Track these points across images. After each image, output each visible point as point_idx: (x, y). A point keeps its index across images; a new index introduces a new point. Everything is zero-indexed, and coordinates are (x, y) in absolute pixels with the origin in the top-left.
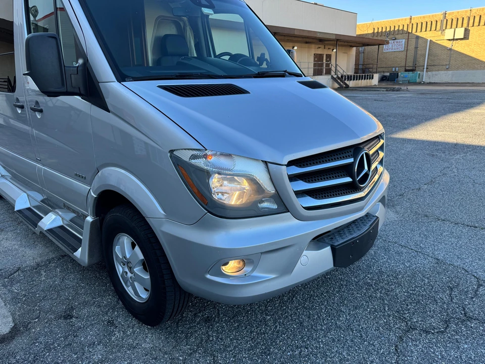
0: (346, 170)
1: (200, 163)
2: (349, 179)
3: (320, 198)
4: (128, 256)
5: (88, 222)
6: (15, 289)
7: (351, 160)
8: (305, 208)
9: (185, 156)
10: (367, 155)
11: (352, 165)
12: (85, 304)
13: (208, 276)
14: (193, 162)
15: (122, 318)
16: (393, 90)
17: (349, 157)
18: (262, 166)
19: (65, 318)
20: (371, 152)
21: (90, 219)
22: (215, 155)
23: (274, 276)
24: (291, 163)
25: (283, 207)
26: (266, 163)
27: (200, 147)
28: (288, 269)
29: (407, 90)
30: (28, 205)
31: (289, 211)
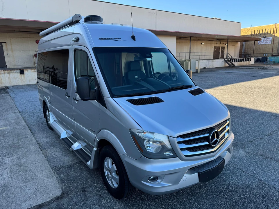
0: (206, 139)
1: (141, 135)
2: (207, 143)
3: (192, 151)
4: (110, 168)
5: (94, 150)
6: (62, 176)
7: (208, 135)
8: (185, 156)
9: (135, 131)
10: (217, 132)
11: (208, 137)
12: (90, 186)
13: (143, 182)
14: (138, 134)
15: (106, 195)
16: (263, 68)
17: (207, 133)
18: (166, 137)
19: (83, 192)
20: (219, 130)
21: (95, 149)
22: (147, 132)
23: (170, 185)
24: (178, 137)
25: (175, 155)
26: (168, 136)
27: (141, 129)
28: (177, 182)
29: (272, 69)
30: (66, 136)
31: (178, 157)
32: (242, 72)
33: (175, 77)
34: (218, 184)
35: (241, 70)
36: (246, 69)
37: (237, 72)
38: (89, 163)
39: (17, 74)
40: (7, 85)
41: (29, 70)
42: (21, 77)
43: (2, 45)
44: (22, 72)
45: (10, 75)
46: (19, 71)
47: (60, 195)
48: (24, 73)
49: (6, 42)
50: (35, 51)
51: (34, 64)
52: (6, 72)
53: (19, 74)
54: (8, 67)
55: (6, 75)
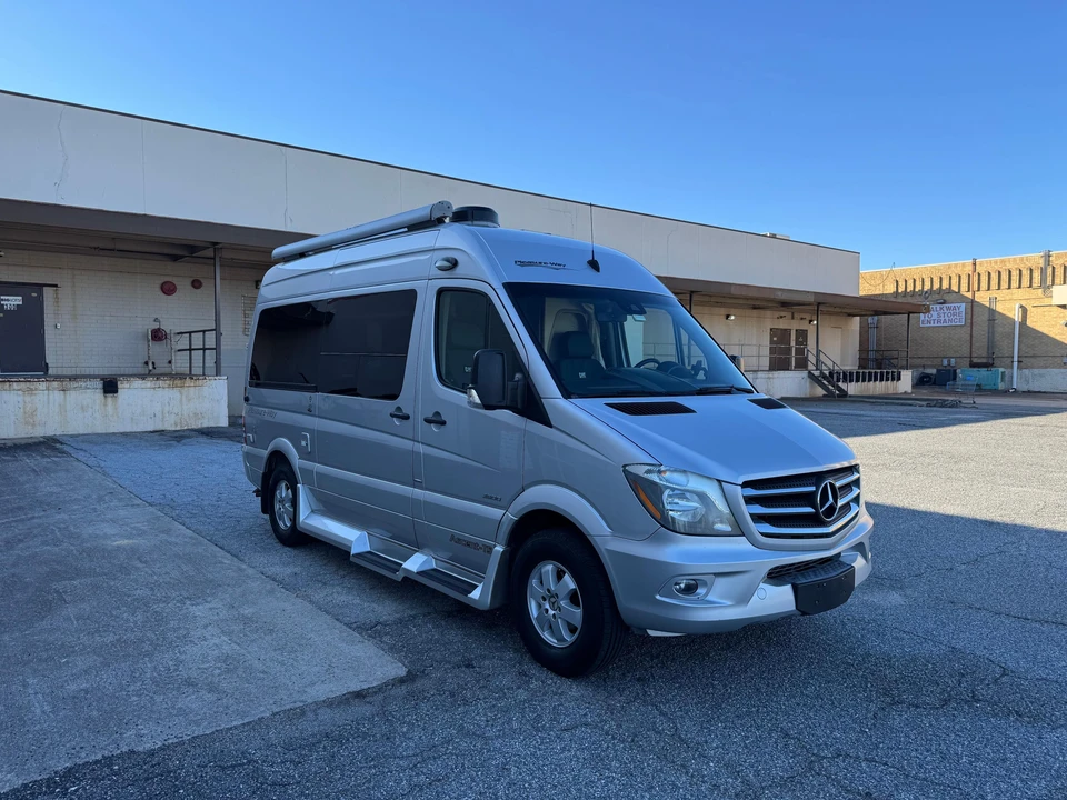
0: (807, 499)
1: (655, 478)
2: (810, 510)
3: (778, 526)
4: (553, 588)
5: (497, 552)
6: (387, 639)
7: (813, 488)
8: (762, 534)
9: (640, 471)
10: (832, 486)
11: (814, 493)
13: (658, 597)
14: (649, 476)
16: (943, 404)
17: (811, 485)
18: (716, 483)
20: (838, 484)
21: (499, 549)
22: (669, 470)
23: (730, 603)
24: (746, 485)
26: (719, 481)
27: (655, 462)
28: (744, 599)
29: (974, 406)
30: (369, 549)
31: (744, 535)
32: (872, 413)
33: (702, 372)
34: (839, 653)
35: (868, 406)
36: (886, 404)
37: (859, 413)
38: (476, 594)
39: (92, 395)
40: (50, 433)
41: (138, 383)
42: (105, 405)
43: (41, 295)
44: (110, 387)
45: (68, 396)
46: (99, 384)
47: (404, 674)
48: (117, 392)
49: (56, 286)
50: (156, 320)
51: (146, 363)
52: (55, 384)
53: (98, 395)
54: (51, 372)
55: (51, 397)
